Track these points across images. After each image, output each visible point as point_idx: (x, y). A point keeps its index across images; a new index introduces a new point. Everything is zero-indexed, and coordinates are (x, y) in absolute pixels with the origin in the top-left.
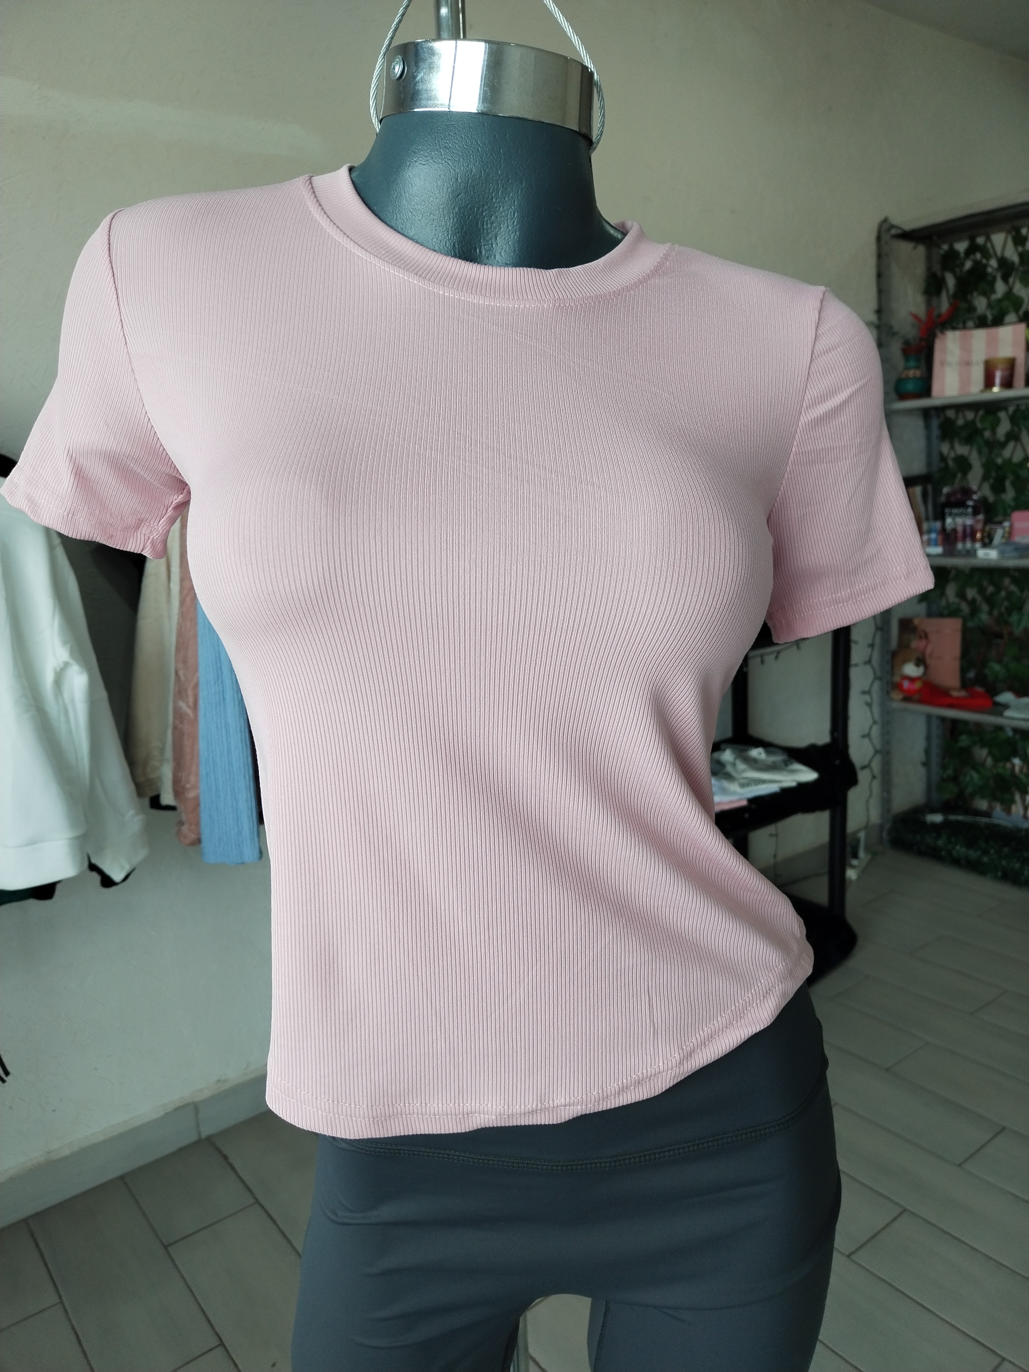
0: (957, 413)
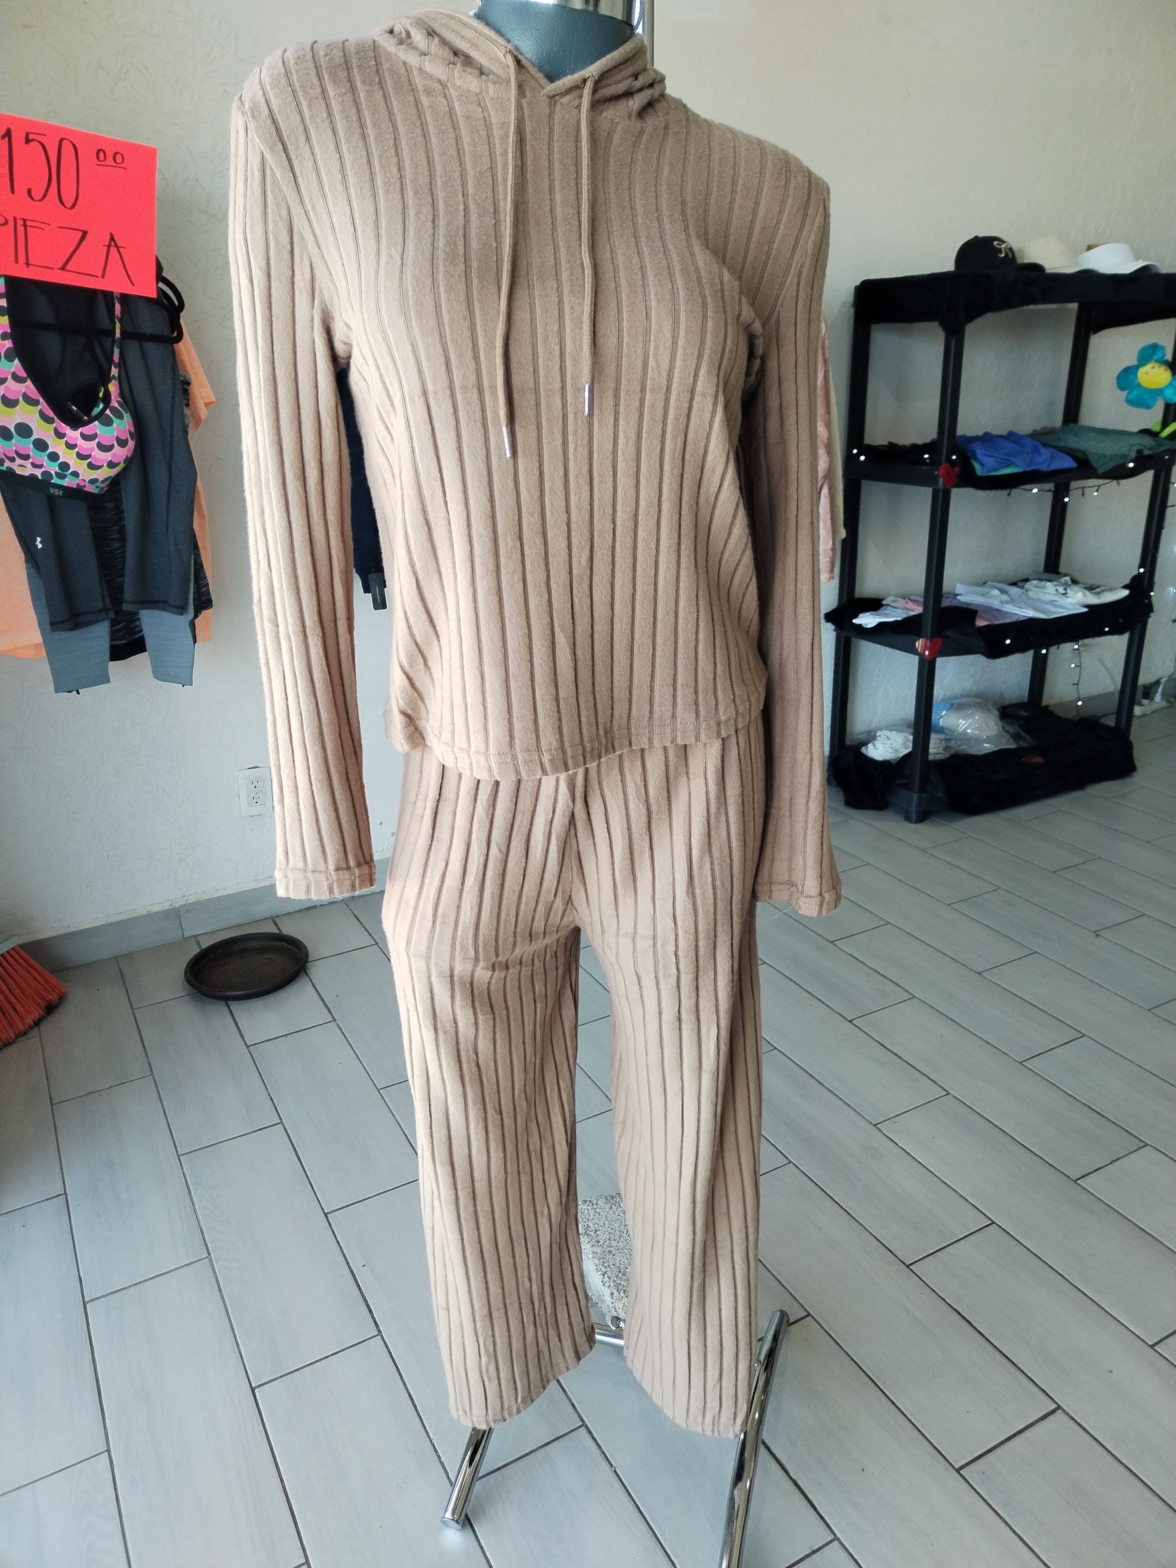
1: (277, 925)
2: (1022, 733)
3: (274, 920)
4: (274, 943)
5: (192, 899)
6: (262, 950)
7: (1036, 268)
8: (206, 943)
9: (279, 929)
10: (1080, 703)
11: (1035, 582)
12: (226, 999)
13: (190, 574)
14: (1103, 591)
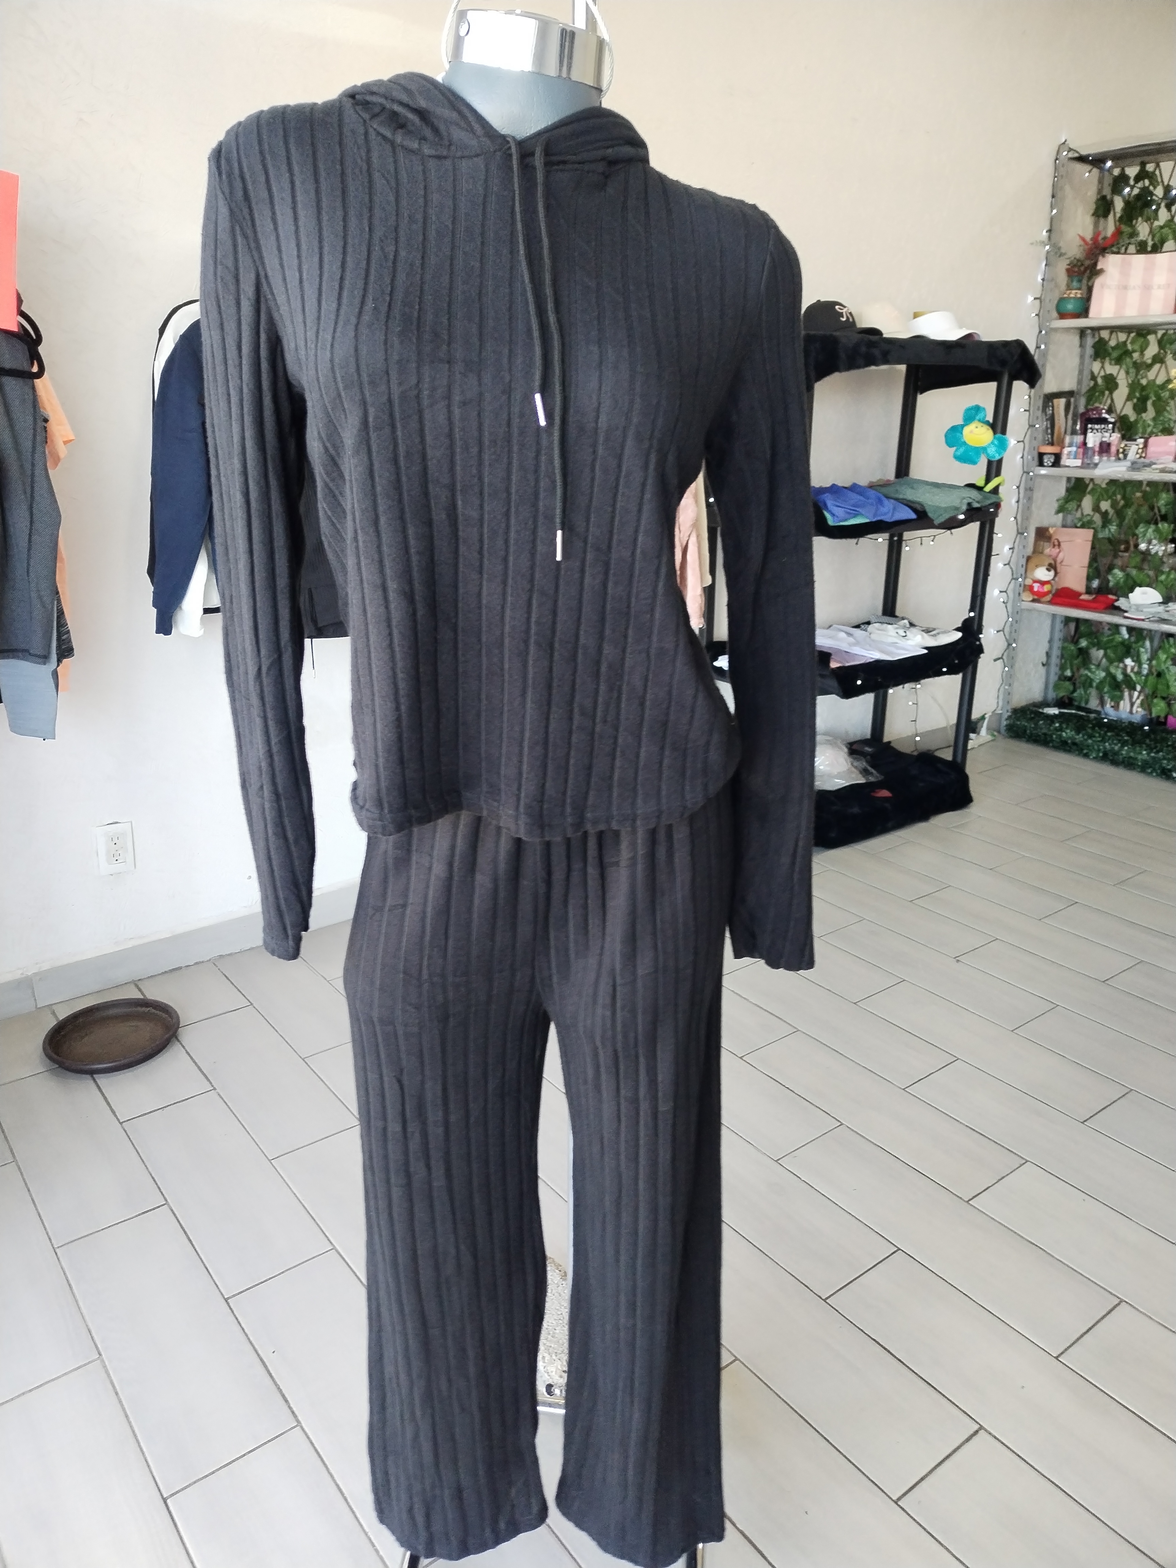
0: (1111, 333)
1: (140, 990)
2: (869, 768)
3: (136, 984)
4: (140, 1009)
5: (46, 966)
6: (126, 1017)
7: (875, 332)
8: (63, 1013)
9: (142, 994)
10: (918, 739)
11: (877, 625)
12: (92, 1073)
13: (53, 622)
14: (938, 634)
